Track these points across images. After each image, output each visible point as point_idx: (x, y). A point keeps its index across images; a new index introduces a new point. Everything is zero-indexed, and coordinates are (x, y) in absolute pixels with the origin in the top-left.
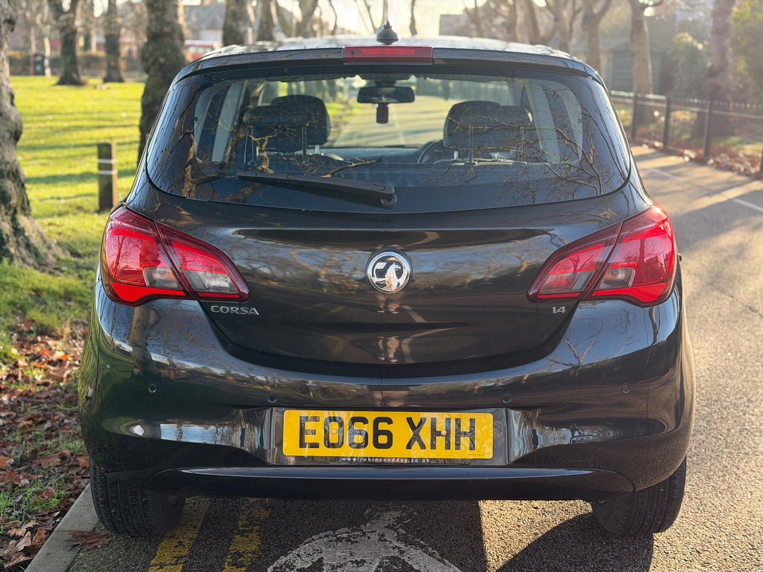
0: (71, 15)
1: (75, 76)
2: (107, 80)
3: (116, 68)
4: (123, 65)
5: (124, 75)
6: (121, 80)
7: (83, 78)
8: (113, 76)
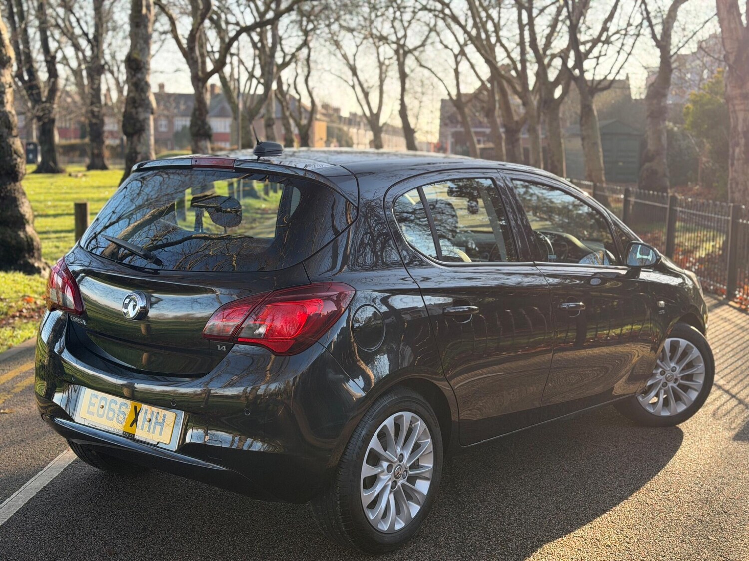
0: (48, 105)
1: (52, 164)
2: (90, 167)
3: (100, 156)
4: (107, 153)
5: (107, 162)
6: (104, 167)
7: (61, 165)
8: (97, 164)
